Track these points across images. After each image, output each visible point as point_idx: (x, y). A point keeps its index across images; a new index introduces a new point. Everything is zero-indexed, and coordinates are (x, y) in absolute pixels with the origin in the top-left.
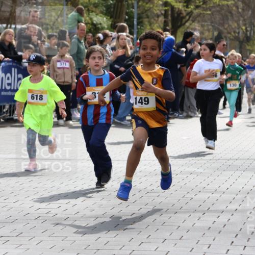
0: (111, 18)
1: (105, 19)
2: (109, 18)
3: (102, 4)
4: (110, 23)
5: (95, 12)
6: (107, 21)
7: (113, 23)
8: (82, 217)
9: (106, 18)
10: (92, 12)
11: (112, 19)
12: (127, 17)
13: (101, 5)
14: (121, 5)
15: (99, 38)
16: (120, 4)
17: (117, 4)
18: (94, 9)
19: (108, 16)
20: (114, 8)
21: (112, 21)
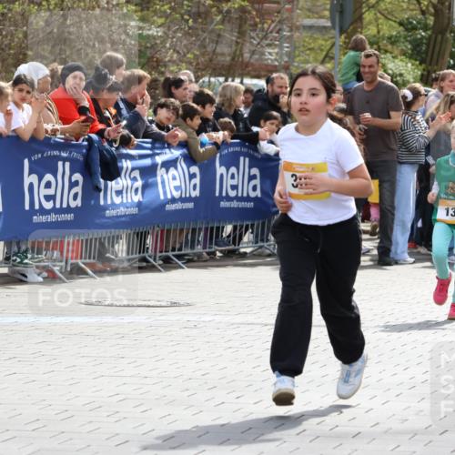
0: (420, 64)
1: (409, 65)
2: (418, 63)
3: (405, 38)
4: (419, 73)
5: (391, 53)
6: (413, 70)
7: (425, 73)
8: (386, 432)
9: (413, 65)
10: (386, 51)
11: (423, 66)
12: (452, 62)
13: (402, 40)
14: (442, 38)
15: (405, 97)
16: (440, 37)
17: (434, 36)
18: (389, 47)
19: (416, 60)
20: (428, 45)
21: (424, 70)
